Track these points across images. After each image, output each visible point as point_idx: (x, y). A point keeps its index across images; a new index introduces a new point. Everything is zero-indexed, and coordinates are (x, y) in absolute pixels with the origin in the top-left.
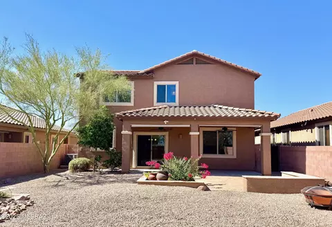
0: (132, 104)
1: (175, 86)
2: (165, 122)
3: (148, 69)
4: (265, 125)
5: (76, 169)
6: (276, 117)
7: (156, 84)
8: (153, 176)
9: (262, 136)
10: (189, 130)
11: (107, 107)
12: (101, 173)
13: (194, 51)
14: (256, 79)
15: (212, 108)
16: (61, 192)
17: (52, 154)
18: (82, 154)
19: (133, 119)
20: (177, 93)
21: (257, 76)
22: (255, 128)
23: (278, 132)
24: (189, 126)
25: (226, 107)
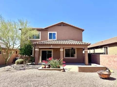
0: (40, 39)
1: (55, 33)
2: (51, 46)
3: (46, 27)
4: (86, 47)
5: (18, 63)
6: (89, 45)
7: (49, 32)
8: (45, 66)
9: (85, 51)
10: (60, 49)
11: (30, 40)
12: (28, 65)
13: (62, 22)
14: (83, 31)
15: (68, 41)
16: (8, 74)
17: (9, 58)
18: (21, 58)
19: (39, 45)
20: (56, 36)
21: (83, 30)
22: (83, 48)
23: (91, 49)
24: (60, 47)
25: (73, 41)
